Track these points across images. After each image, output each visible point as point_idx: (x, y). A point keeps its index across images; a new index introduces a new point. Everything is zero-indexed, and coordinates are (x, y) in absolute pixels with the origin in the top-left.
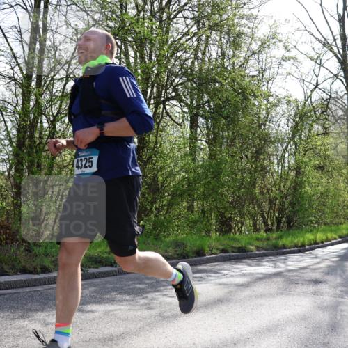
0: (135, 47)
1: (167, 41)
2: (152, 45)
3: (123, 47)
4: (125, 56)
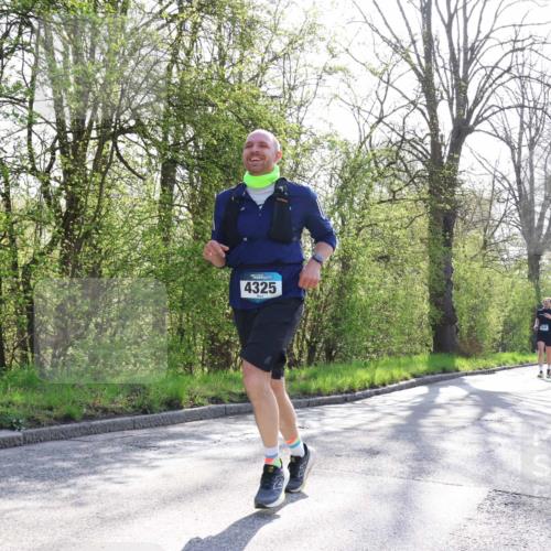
0: (65, 33)
1: (123, 28)
2: (95, 33)
3: (42, 32)
4: (46, 48)
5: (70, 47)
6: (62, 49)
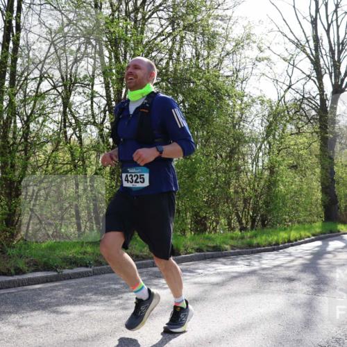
0: (110, 47)
1: (142, 41)
2: (127, 45)
3: (98, 47)
4: (100, 55)
5: (113, 54)
6: (108, 55)
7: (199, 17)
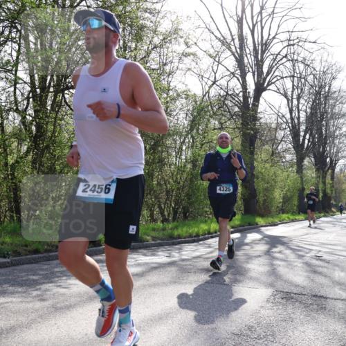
7: (128, 9)
